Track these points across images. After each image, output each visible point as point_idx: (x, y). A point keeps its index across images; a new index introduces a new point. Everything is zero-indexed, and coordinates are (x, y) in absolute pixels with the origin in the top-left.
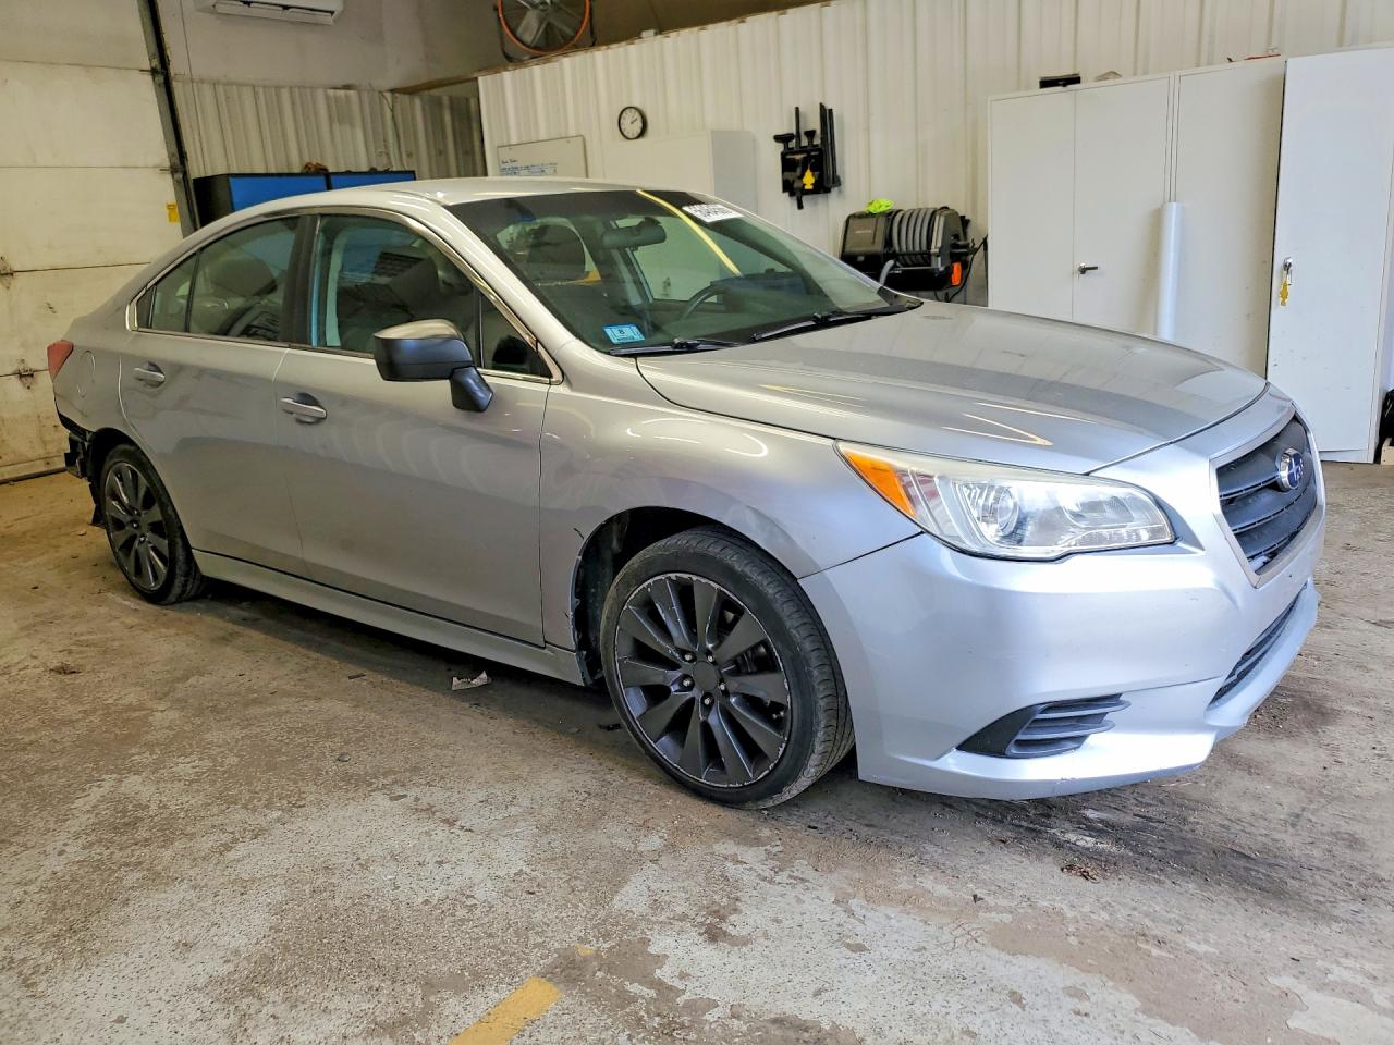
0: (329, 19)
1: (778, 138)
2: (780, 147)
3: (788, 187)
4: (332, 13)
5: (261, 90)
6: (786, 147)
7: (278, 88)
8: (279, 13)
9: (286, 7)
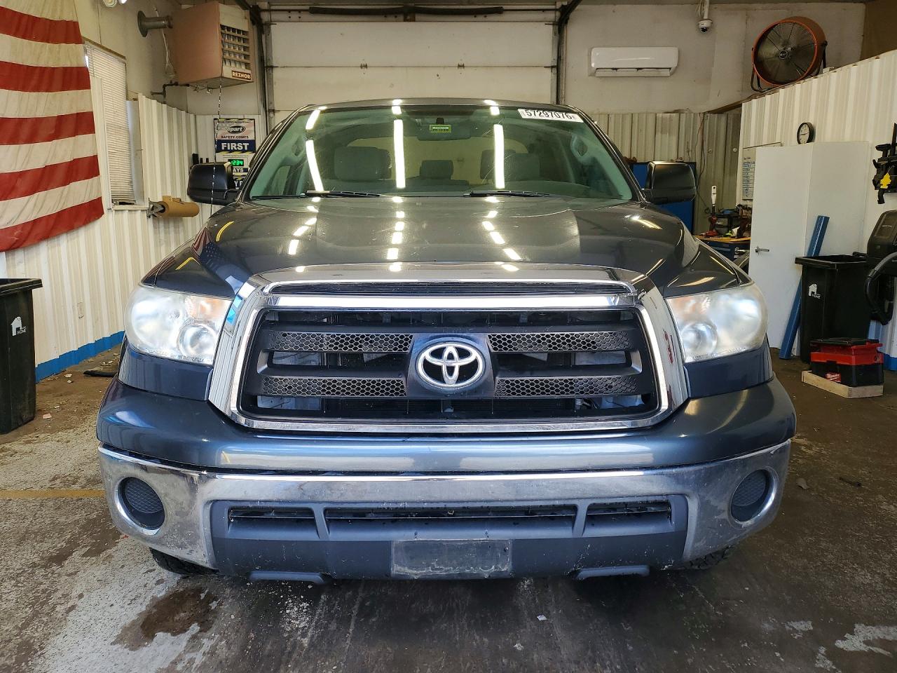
0: (667, 73)
1: (879, 148)
2: (879, 154)
3: (876, 183)
4: (670, 69)
5: (612, 117)
6: (885, 155)
7: (623, 115)
8: (635, 73)
9: (638, 69)
